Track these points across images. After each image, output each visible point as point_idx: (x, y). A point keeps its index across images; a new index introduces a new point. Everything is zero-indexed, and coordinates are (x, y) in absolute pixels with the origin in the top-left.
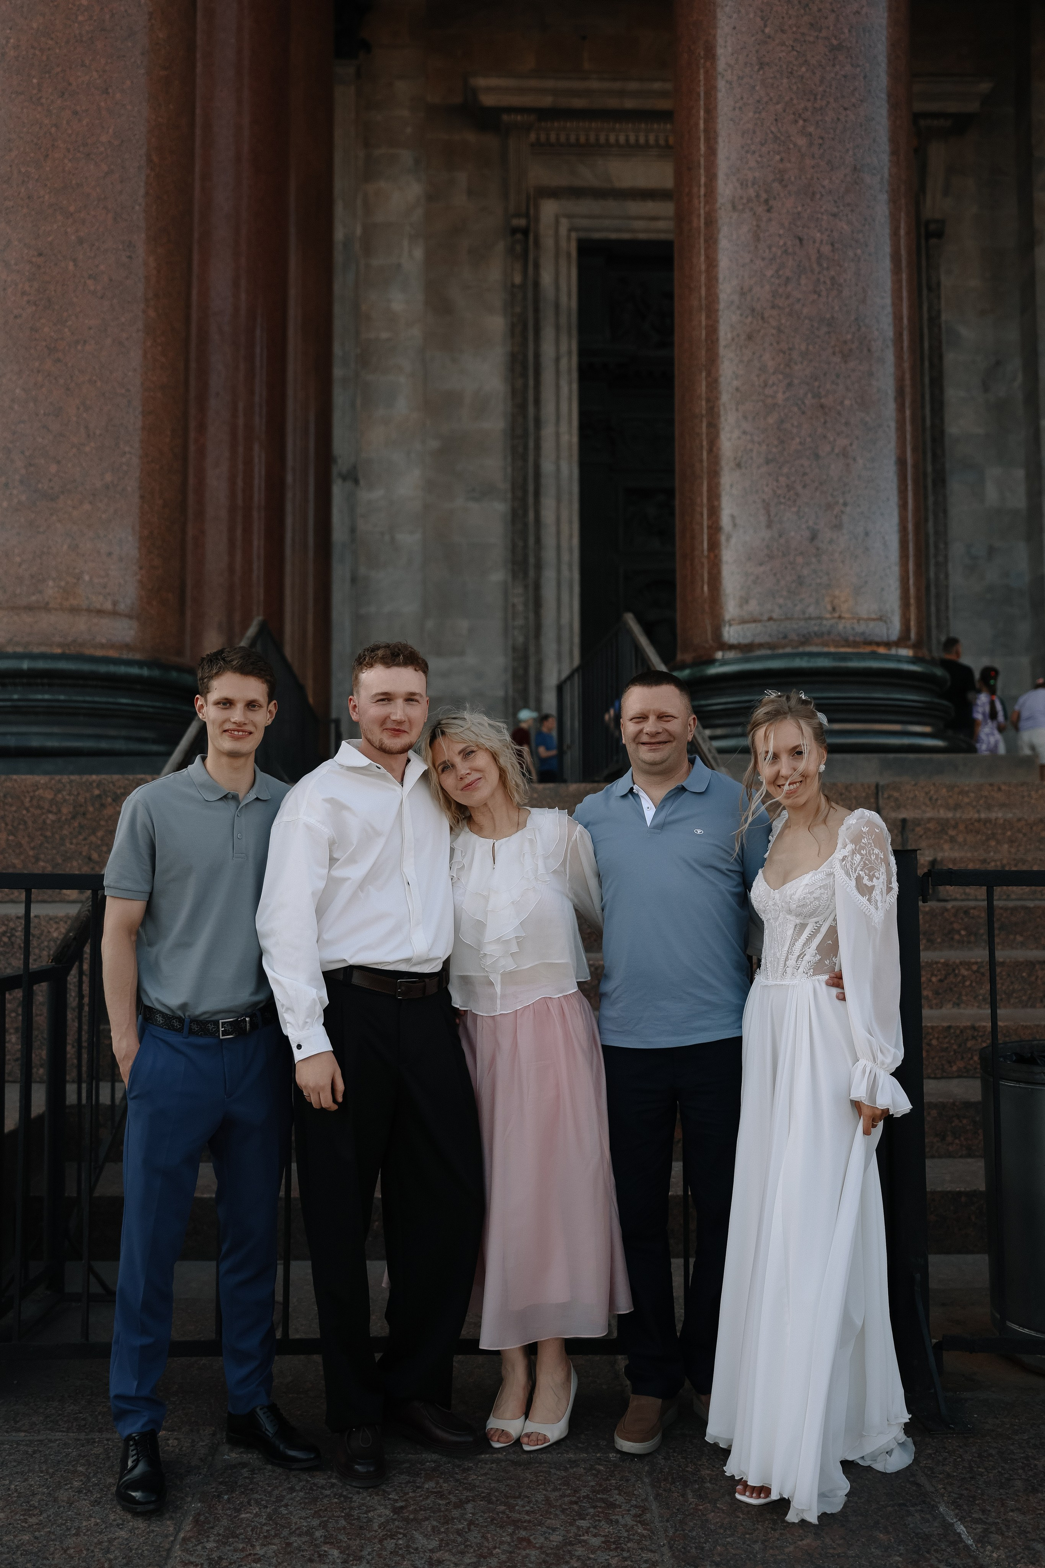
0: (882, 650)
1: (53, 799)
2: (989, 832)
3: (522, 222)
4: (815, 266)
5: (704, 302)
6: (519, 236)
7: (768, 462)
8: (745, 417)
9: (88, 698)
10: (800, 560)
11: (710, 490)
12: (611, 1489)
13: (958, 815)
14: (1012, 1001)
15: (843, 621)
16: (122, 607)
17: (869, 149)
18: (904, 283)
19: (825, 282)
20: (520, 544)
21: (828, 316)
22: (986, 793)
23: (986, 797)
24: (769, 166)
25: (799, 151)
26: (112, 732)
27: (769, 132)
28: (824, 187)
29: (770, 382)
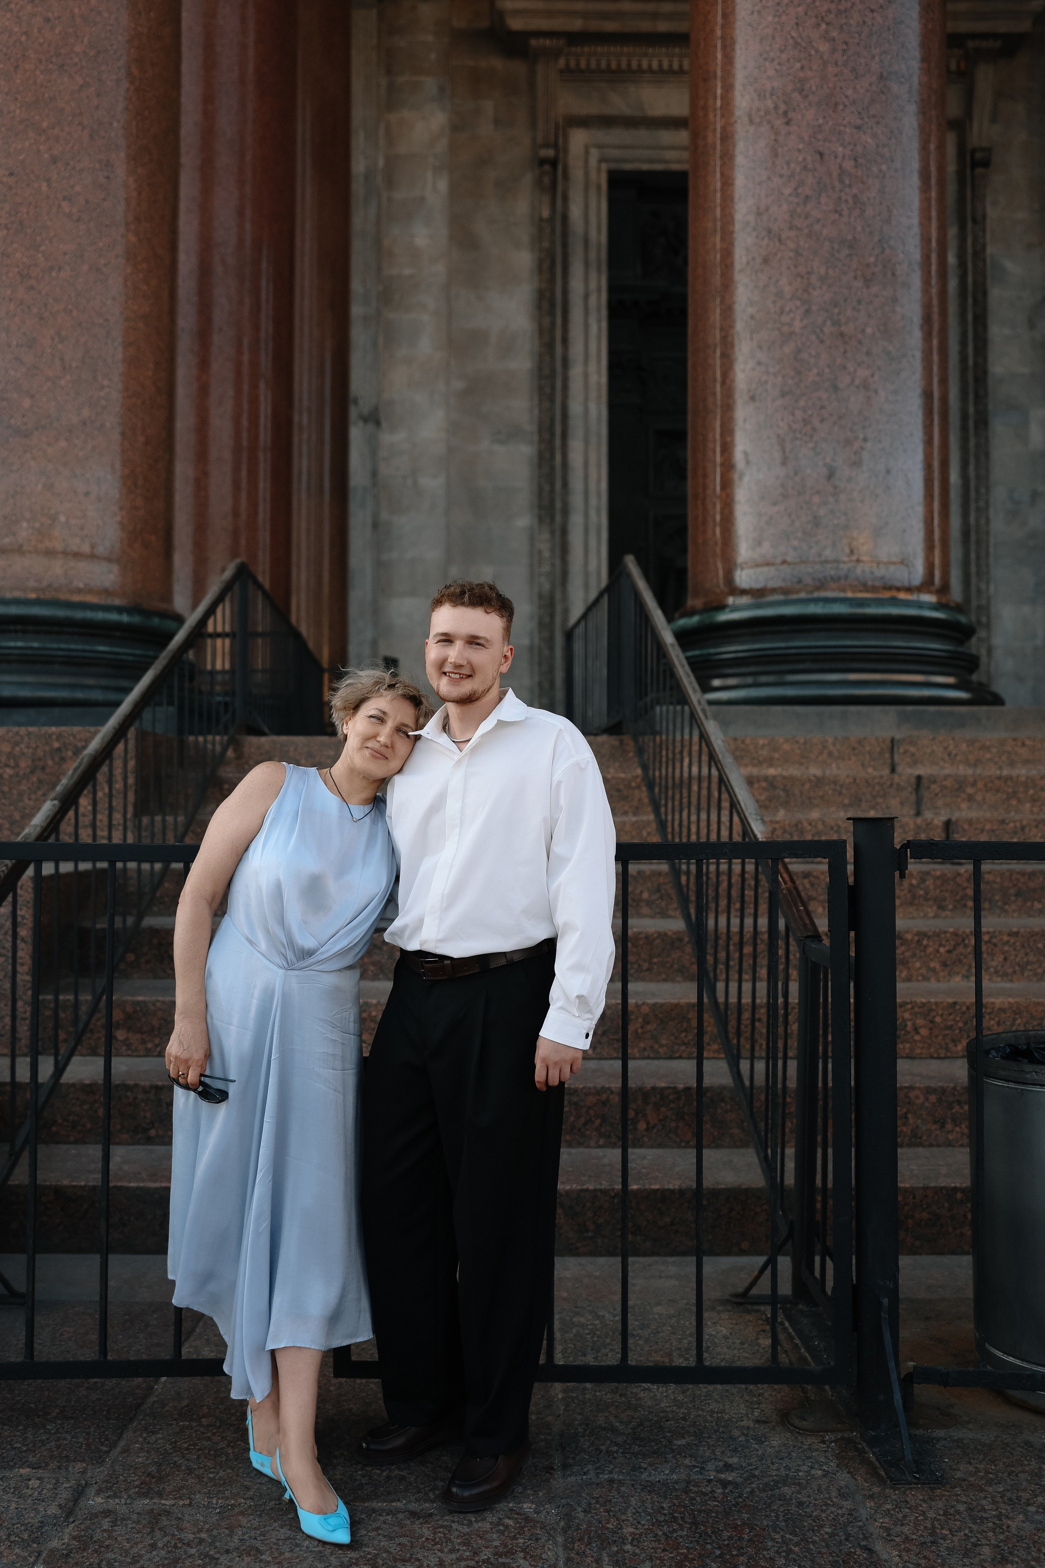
0: (902, 596)
1: (10, 753)
2: (1010, 790)
3: (550, 153)
4: (836, 183)
5: (719, 224)
6: (547, 168)
7: (783, 394)
8: (760, 347)
9: (63, 646)
10: (816, 499)
11: (723, 426)
12: (516, 1551)
13: (978, 771)
14: (1026, 974)
15: (861, 564)
16: (100, 550)
17: (897, 55)
18: (933, 203)
19: (846, 201)
20: (547, 488)
21: (850, 237)
22: (1009, 748)
23: (1009, 752)
24: (789, 75)
25: (821, 57)
26: (91, 681)
27: (789, 37)
28: (847, 96)
29: (787, 309)
